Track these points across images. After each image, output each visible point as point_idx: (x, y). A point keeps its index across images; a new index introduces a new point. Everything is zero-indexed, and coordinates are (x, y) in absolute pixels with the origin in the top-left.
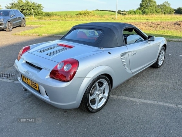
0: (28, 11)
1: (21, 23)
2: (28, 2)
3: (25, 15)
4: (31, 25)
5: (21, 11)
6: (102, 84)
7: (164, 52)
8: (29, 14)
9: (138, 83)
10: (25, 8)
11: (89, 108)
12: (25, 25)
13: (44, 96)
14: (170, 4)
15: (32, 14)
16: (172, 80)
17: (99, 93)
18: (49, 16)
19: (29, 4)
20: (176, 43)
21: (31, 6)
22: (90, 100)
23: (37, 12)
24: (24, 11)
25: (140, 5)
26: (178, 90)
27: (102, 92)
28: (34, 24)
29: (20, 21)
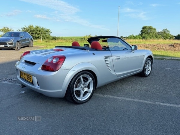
0: (36, 35)
1: (29, 44)
2: (38, 27)
3: (34, 38)
4: (38, 46)
5: (31, 34)
6: (87, 80)
7: (151, 63)
8: (38, 38)
9: (125, 87)
10: (34, 32)
11: (74, 98)
12: (33, 45)
13: (36, 86)
14: (169, 31)
15: (40, 38)
16: (156, 86)
17: (83, 87)
18: (56, 39)
19: (38, 29)
20: (169, 60)
21: (40, 31)
22: (75, 91)
23: (45, 36)
24: (33, 35)
25: (141, 32)
26: (159, 93)
27: (87, 86)
28: (41, 45)
29: (29, 41)
